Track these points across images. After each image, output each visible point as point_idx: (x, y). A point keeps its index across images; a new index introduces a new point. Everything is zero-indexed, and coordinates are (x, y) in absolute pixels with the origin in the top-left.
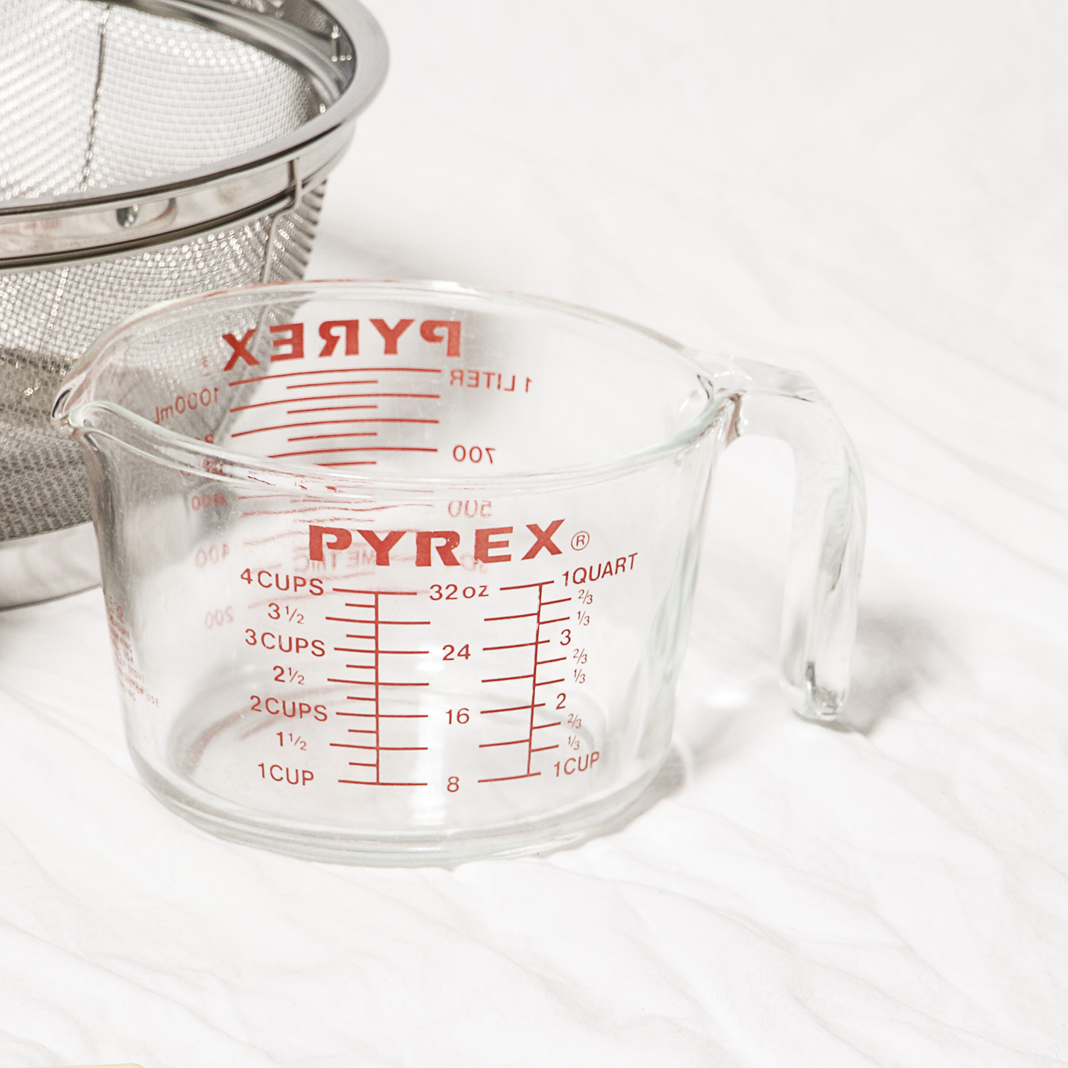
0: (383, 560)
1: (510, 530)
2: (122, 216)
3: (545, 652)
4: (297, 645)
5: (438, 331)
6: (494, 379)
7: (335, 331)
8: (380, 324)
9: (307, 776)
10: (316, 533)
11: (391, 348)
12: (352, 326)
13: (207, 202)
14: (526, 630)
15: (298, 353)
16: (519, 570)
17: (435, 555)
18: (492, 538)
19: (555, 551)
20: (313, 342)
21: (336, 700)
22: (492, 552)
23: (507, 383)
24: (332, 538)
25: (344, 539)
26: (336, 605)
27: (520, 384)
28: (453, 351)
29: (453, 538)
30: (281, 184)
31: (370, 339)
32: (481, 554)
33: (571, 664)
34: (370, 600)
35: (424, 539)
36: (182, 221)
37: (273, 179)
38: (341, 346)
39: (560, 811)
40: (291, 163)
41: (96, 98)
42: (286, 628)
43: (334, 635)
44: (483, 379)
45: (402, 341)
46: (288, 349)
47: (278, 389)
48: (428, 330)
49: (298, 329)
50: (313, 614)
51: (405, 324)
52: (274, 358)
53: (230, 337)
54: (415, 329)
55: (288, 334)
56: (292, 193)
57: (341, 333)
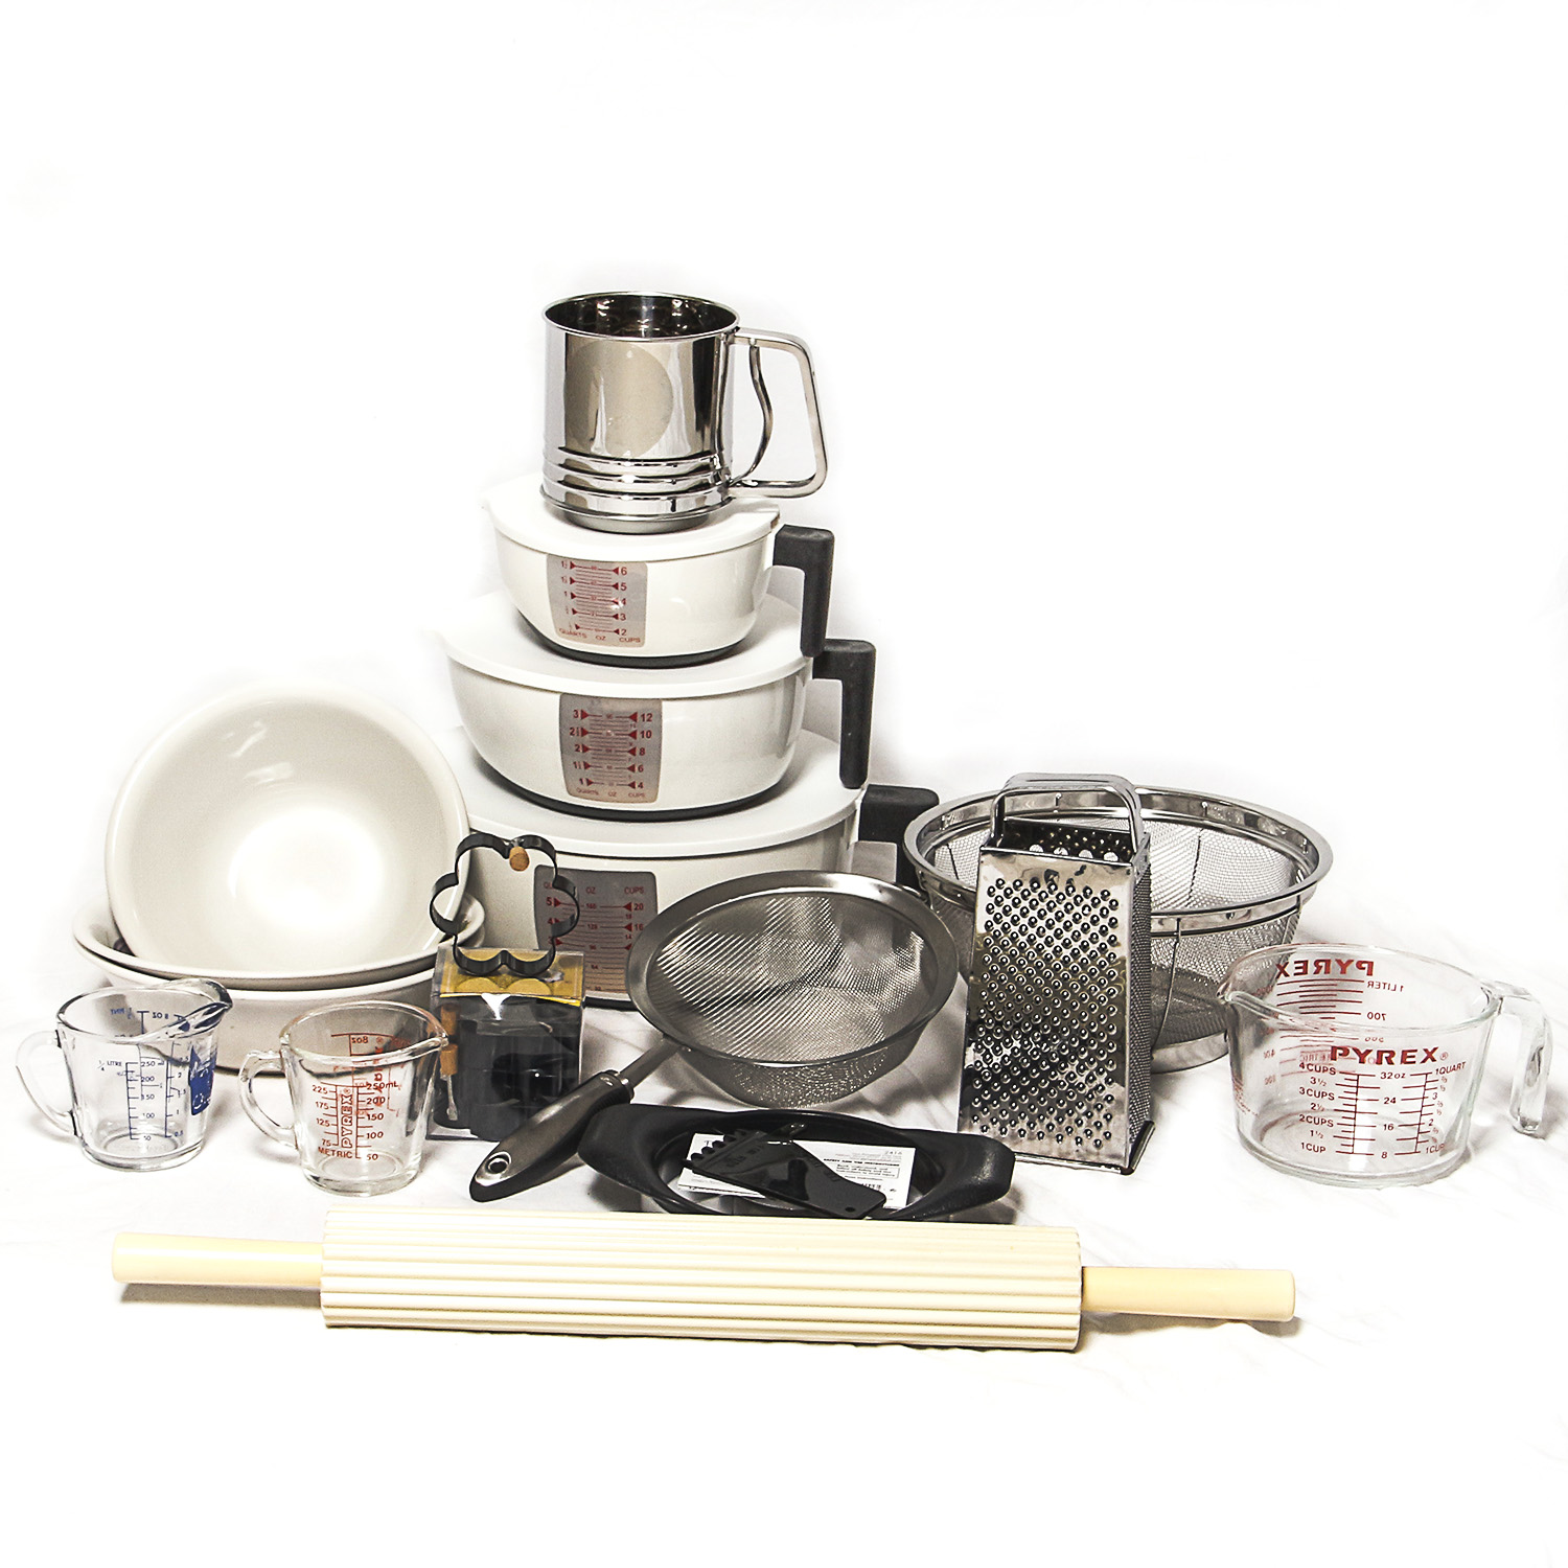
0: (1362, 1061)
1: (1416, 1051)
2: (1228, 915)
3: (1426, 1102)
4: (1323, 1095)
5: (1364, 965)
6: (1387, 986)
7: (1320, 964)
8: (1339, 962)
9: (1323, 1149)
10: (1334, 1049)
11: (1343, 972)
12: (1328, 962)
13: (1263, 912)
14: (1419, 1092)
15: (1305, 973)
16: (1419, 1068)
17: (1384, 1060)
18: (1409, 1054)
19: (1434, 1060)
20: (1311, 968)
21: (1337, 1118)
22: (1408, 1060)
23: (1392, 987)
24: (1341, 1052)
25: (1346, 1052)
26: (1340, 1078)
27: (1398, 988)
28: (1370, 973)
29: (1392, 1053)
30: (1294, 904)
31: (1335, 968)
32: (1403, 1061)
33: (1437, 1107)
34: (1356, 1077)
35: (1380, 1053)
36: (1253, 918)
37: (1291, 902)
38: (1323, 970)
39: (1424, 1168)
40: (1299, 896)
41: (1196, 866)
42: (1318, 1087)
43: (1339, 1092)
44: (1382, 985)
45: (1348, 969)
46: (1301, 971)
47: (1296, 987)
48: (1359, 965)
49: (1306, 962)
50: (1330, 1082)
51: (1350, 961)
52: (1295, 974)
53: (1278, 966)
54: (1354, 963)
55: (1301, 965)
56: (1297, 907)
57: (1322, 964)
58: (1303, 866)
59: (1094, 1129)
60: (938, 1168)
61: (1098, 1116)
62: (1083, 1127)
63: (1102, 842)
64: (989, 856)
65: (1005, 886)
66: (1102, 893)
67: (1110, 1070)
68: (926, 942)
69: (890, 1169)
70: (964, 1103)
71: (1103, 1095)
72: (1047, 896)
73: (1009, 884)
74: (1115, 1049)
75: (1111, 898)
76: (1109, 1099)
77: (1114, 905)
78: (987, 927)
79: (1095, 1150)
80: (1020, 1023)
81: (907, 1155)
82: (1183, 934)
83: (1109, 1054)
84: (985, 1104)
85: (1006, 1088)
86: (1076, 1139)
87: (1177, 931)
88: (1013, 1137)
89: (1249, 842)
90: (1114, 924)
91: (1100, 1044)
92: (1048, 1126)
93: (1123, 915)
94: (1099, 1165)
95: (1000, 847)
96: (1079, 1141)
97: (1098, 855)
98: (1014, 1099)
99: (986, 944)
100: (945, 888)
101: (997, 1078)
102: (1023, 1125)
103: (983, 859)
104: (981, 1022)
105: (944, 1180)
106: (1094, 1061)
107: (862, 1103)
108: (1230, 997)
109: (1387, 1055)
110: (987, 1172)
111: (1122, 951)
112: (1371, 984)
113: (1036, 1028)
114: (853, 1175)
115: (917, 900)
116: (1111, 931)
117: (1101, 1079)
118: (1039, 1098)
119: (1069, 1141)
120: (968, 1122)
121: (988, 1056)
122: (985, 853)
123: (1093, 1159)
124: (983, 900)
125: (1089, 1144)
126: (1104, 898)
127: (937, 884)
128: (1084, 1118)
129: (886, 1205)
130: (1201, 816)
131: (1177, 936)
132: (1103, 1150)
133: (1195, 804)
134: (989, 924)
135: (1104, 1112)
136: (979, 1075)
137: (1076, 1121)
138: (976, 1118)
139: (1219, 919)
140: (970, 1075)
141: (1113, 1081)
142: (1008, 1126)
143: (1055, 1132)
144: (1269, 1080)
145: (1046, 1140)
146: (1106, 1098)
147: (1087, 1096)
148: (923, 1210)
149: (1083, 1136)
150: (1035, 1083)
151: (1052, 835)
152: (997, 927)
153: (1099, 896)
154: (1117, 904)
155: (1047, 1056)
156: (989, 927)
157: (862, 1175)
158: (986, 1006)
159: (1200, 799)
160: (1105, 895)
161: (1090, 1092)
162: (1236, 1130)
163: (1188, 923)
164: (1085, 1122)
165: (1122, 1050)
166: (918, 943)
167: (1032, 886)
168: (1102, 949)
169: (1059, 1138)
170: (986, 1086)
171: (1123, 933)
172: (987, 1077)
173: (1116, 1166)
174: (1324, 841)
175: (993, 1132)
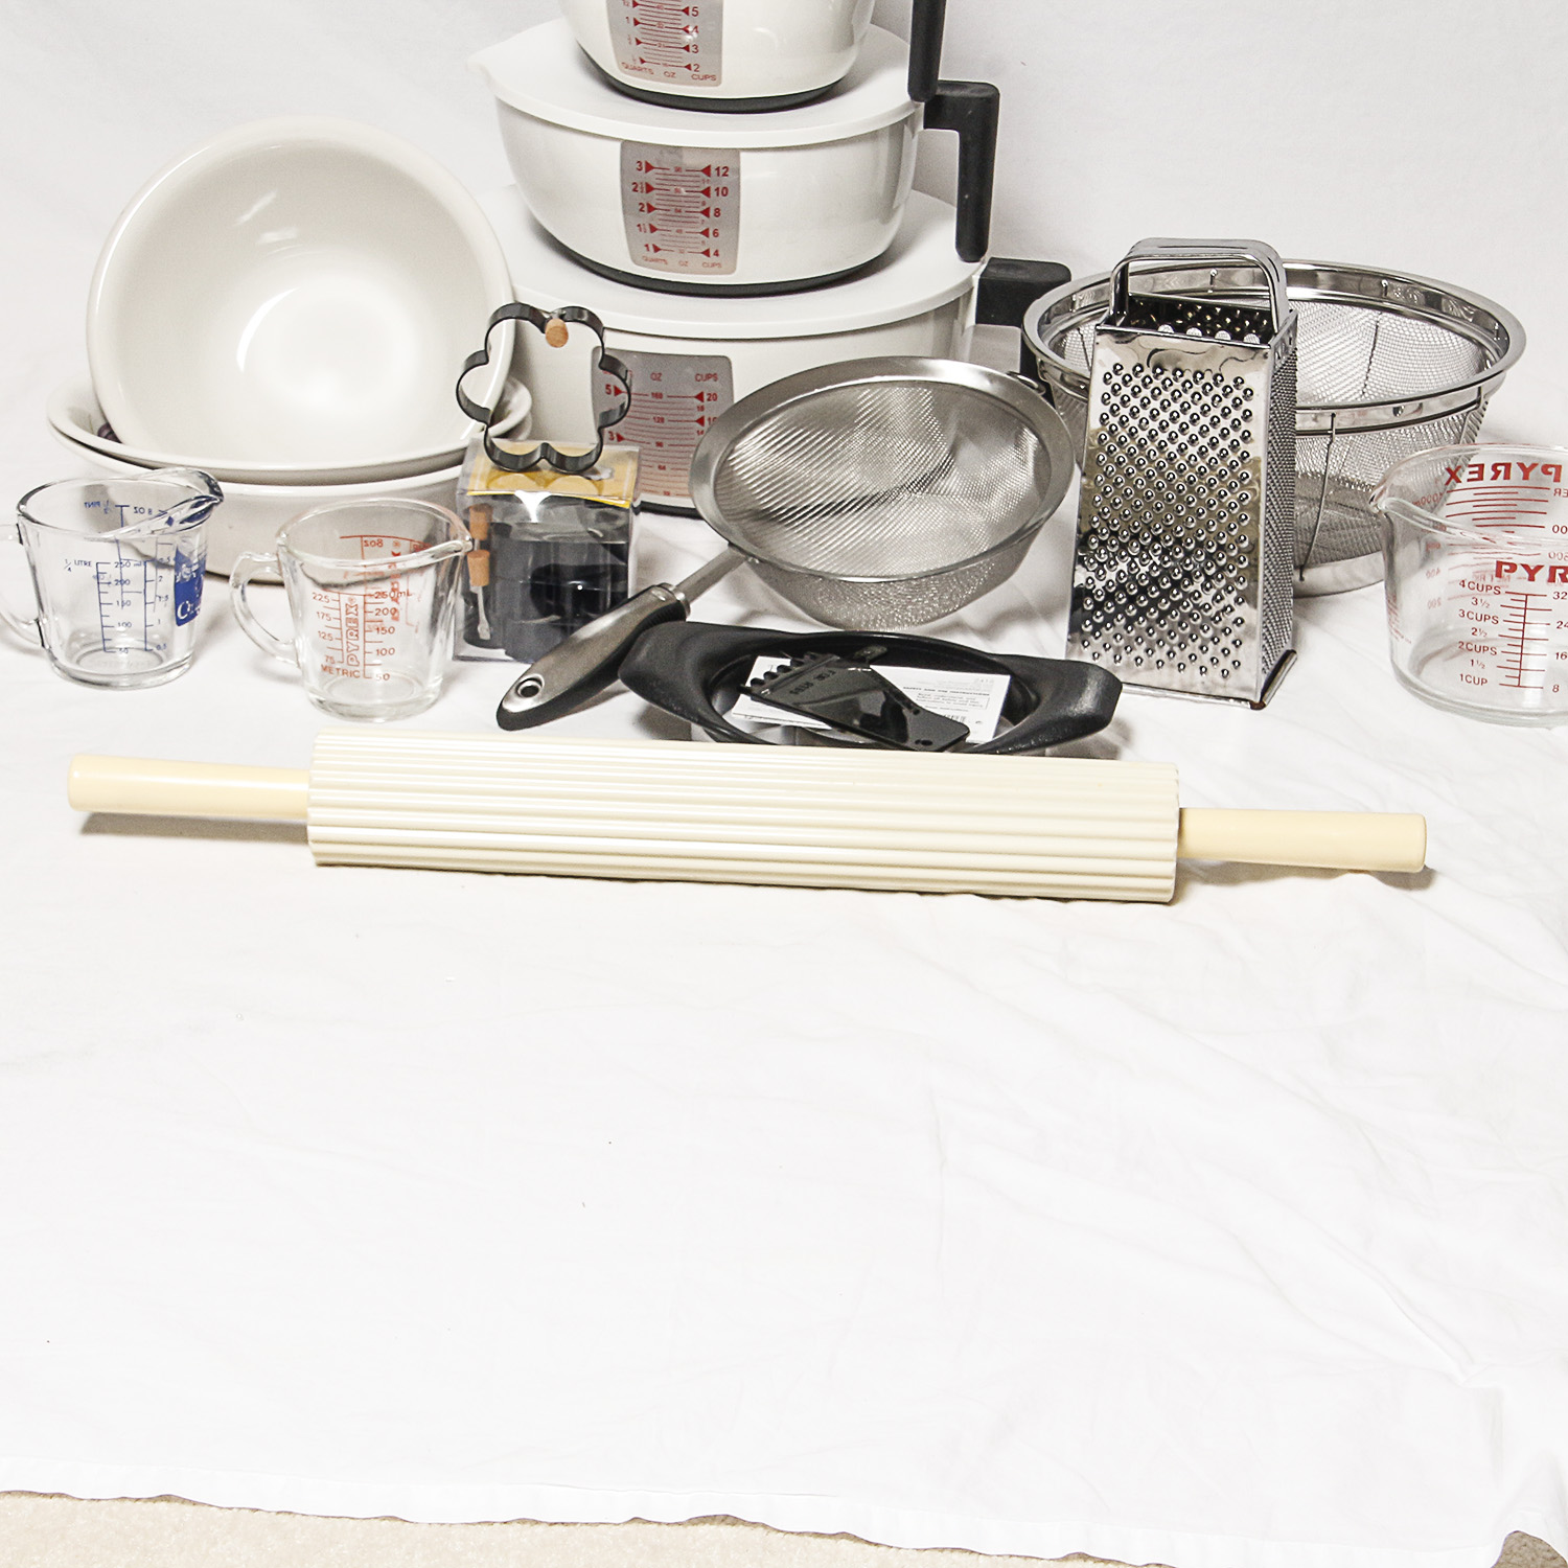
0: (1532, 579)
2: (1396, 411)
4: (1485, 618)
5: (1550, 470)
7: (1499, 468)
8: (1521, 465)
9: (1483, 682)
10: (1500, 564)
11: (1526, 477)
12: (1508, 466)
13: (1435, 406)
15: (1481, 478)
17: (1557, 577)
20: (1488, 472)
21: (1502, 645)
24: (1508, 567)
25: (1513, 567)
26: (1506, 599)
28: (1557, 480)
30: (1475, 398)
31: (1516, 472)
34: (1524, 598)
35: (1553, 569)
36: (1425, 414)
37: (1470, 395)
38: (1502, 475)
40: (1480, 388)
41: (1372, 356)
42: (1480, 610)
43: (1504, 614)
45: (1532, 474)
46: (1476, 476)
47: (1469, 495)
48: (1545, 469)
49: (1482, 466)
50: (1494, 603)
51: (1534, 465)
52: (1469, 480)
53: (1449, 470)
54: (1539, 468)
55: (1476, 469)
56: (1477, 402)
57: (1502, 469)
58: (1491, 353)
59: (1221, 657)
60: (1033, 697)
61: (1226, 642)
62: (1209, 655)
63: (1247, 323)
64: (1105, 337)
65: (1124, 372)
66: (1235, 381)
67: (1240, 587)
68: (1041, 441)
69: (978, 699)
70: (1075, 628)
71: (1233, 616)
72: (1171, 384)
73: (1128, 370)
74: (1246, 564)
75: (1245, 386)
76: (1239, 622)
77: (1249, 394)
78: (1102, 421)
79: (1221, 680)
80: (1138, 534)
81: (1001, 683)
82: (1339, 432)
83: (1240, 569)
84: (1097, 627)
85: (1121, 609)
86: (1201, 668)
87: (1331, 430)
88: (1128, 665)
89: (1434, 327)
90: (1247, 417)
91: (1230, 558)
92: (1168, 654)
93: (1259, 406)
94: (1227, 698)
95: (1121, 326)
96: (1203, 670)
97: (1238, 337)
98: (1130, 621)
99: (1100, 441)
100: (1067, 379)
101: (1110, 597)
102: (1140, 651)
103: (1099, 339)
104: (1094, 531)
105: (1037, 711)
106: (1222, 578)
107: (959, 626)
108: (1383, 504)
109: (1562, 571)
110: (1087, 703)
111: (1257, 449)
112: (1558, 492)
113: (1156, 539)
114: (934, 705)
115: (1033, 391)
116: (1244, 426)
117: (1230, 599)
118: (1158, 621)
119: (1192, 670)
120: (1077, 648)
121: (1101, 572)
122: (1101, 332)
123: (1220, 692)
124: (1098, 388)
125: (1214, 673)
126: (1237, 386)
127: (1058, 374)
128: (1211, 644)
129: (969, 739)
130: (1380, 296)
131: (1331, 434)
132: (1231, 681)
133: (1373, 283)
134: (1105, 417)
135: (1232, 637)
136: (1090, 593)
137: (1201, 648)
138: (1086, 643)
139: (1384, 415)
140: (1080, 595)
141: (1243, 601)
142: (1123, 653)
143: (1176, 661)
144: (1432, 604)
145: (1165, 669)
146: (1235, 622)
147: (1213, 619)
148: (1010, 744)
149: (1208, 664)
150: (1154, 603)
151: (1190, 315)
152: (1114, 420)
153: (1232, 384)
154: (1252, 394)
155: (1166, 572)
156: (1104, 420)
157: (945, 705)
158: (1099, 514)
159: (1378, 276)
160: (1238, 382)
161: (1217, 614)
162: (1389, 660)
163: (1344, 420)
164: (1210, 649)
165: (1254, 566)
166: (1031, 440)
167: (1154, 372)
168: (1234, 447)
169: (1181, 667)
170: (1099, 606)
171: (1258, 427)
172: (1099, 597)
173: (1246, 700)
174: (1519, 325)
175: (1105, 661)
